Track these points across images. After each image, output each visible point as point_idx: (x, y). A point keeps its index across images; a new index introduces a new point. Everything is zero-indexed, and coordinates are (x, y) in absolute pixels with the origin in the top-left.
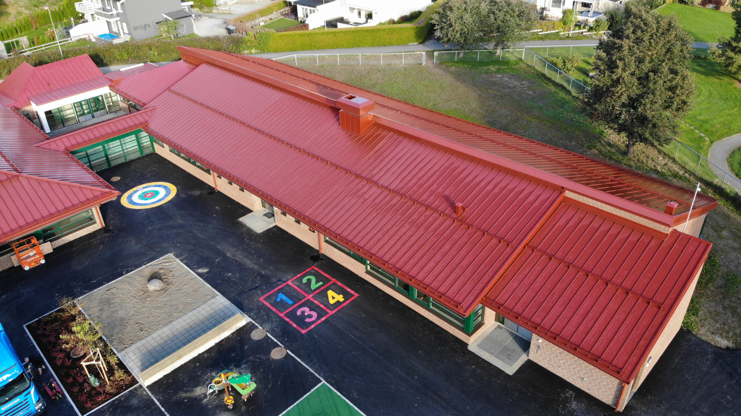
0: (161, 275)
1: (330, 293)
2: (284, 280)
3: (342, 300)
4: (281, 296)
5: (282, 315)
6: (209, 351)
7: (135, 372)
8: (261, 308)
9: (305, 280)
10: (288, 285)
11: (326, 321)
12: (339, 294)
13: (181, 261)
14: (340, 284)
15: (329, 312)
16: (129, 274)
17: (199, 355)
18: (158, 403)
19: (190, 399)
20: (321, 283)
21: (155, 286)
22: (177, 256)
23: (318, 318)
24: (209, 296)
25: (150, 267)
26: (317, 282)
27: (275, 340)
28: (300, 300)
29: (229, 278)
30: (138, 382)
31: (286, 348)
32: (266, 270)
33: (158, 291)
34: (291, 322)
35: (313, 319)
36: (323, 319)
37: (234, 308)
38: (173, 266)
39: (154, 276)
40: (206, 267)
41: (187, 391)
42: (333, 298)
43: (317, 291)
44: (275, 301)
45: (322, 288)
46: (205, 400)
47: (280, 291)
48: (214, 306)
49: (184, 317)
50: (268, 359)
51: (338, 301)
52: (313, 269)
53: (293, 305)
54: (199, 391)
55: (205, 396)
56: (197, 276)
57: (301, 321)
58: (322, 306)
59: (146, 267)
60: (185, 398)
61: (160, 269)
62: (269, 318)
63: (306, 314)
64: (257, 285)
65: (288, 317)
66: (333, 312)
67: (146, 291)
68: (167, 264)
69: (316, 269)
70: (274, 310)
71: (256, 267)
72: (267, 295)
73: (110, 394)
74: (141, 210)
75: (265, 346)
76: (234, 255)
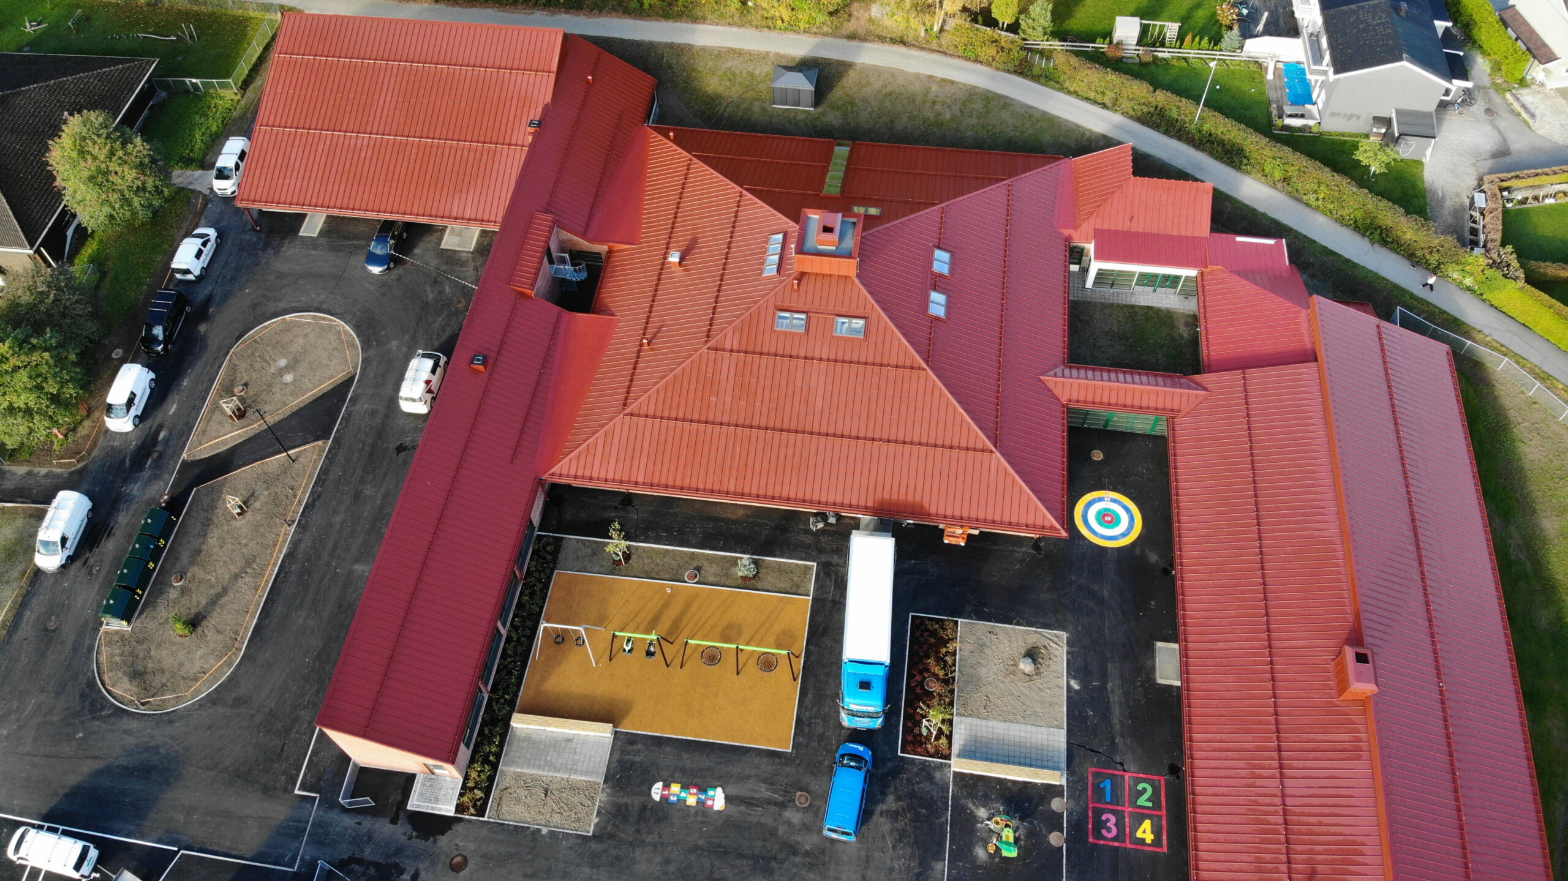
0: (1041, 655)
1: (1147, 824)
2: (1125, 768)
3: (1148, 841)
4: (1107, 784)
5: (1090, 806)
6: (1014, 782)
7: (956, 748)
8: (1083, 780)
9: (1140, 787)
10: (1123, 777)
11: (1116, 849)
12: (1152, 833)
13: (1068, 653)
14: (1164, 822)
15: (1127, 842)
16: (1017, 627)
17: (1006, 779)
18: (950, 794)
19: (972, 812)
20: (1150, 804)
21: (1026, 666)
22: (1070, 643)
23: (1115, 839)
24: (1056, 723)
25: (1038, 636)
26: (1149, 800)
27: (1065, 825)
28: (1118, 805)
29: (1087, 716)
30: (950, 759)
31: (1067, 841)
32: (1122, 740)
33: (1025, 674)
34: (1090, 820)
35: (1109, 836)
36: (1116, 844)
37: (1064, 765)
38: (1056, 653)
39: (1032, 654)
40: (1080, 684)
41: (974, 804)
42: (1144, 832)
43: (1139, 810)
44: (1099, 784)
45: (1147, 811)
46: (979, 825)
47: (1112, 777)
48: (1052, 738)
49: (1023, 727)
50: (1046, 837)
51: (1144, 840)
52: (1160, 781)
53: (1109, 803)
54: (982, 813)
55: (982, 822)
56: (1066, 687)
57: (1100, 825)
58: (1127, 830)
59: (1036, 632)
60: (970, 810)
61: (1045, 647)
62: (1079, 797)
63: (1108, 824)
64: (1101, 750)
65: (1093, 812)
66: (1130, 846)
67: (1016, 665)
68: (1054, 645)
69: (1162, 783)
70: (1090, 792)
71: (1118, 726)
72: (1098, 770)
73: (928, 752)
74: (1084, 538)
75: (1054, 821)
76: (1113, 691)
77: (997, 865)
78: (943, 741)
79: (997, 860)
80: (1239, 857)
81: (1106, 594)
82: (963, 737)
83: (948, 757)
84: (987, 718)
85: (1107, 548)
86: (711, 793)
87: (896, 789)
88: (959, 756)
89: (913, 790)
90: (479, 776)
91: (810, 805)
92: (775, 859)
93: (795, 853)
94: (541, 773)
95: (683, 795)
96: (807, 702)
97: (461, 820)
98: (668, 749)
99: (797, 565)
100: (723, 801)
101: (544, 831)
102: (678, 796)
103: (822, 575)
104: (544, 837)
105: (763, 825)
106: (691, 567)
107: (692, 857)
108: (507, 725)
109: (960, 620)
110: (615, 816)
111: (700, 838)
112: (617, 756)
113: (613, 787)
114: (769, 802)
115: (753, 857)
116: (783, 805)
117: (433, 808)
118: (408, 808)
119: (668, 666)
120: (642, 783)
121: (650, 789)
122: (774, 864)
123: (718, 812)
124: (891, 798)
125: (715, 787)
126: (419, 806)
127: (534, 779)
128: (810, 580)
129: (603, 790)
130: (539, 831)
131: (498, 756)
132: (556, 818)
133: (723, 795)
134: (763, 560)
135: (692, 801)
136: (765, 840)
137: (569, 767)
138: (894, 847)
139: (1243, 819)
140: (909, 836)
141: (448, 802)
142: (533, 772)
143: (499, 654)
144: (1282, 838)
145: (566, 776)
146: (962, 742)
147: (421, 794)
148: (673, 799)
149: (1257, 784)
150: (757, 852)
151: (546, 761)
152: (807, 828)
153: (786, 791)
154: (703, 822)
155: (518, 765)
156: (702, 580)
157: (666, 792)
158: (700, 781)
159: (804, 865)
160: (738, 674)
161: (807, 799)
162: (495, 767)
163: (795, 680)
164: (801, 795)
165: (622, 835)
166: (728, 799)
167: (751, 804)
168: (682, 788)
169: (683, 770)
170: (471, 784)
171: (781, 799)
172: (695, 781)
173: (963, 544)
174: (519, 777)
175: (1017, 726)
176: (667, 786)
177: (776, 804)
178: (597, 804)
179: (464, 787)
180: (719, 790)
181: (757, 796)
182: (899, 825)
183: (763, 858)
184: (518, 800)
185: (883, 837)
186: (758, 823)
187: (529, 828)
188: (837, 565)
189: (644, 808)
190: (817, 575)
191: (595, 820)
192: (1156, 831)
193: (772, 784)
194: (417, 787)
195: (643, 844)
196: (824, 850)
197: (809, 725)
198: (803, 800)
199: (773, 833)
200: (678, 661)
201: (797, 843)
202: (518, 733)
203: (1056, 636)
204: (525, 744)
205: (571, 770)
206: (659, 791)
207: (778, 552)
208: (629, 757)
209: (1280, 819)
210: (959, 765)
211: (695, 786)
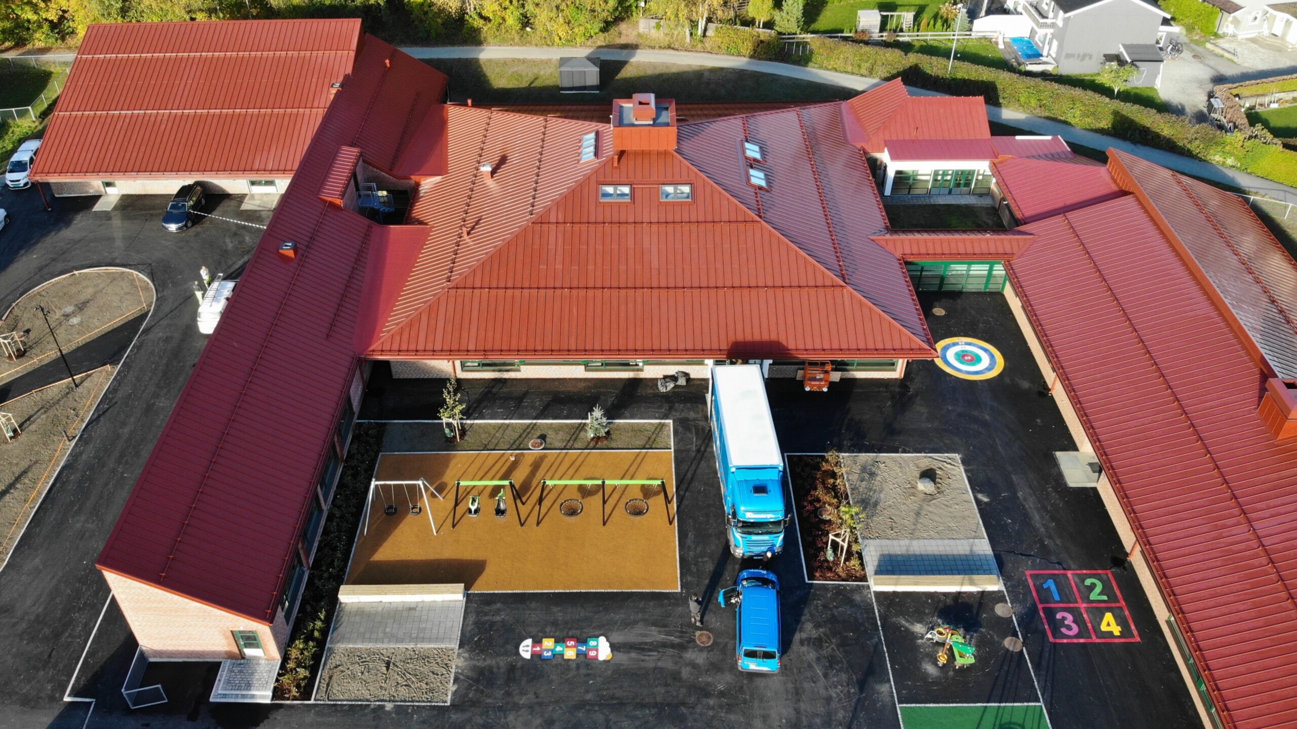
0: (938, 475)
1: (1109, 617)
2: (1065, 566)
3: (1117, 634)
4: (1051, 584)
5: (1039, 606)
6: (947, 594)
7: (870, 569)
8: (1022, 583)
9: (1088, 582)
10: (1065, 575)
11: (1083, 646)
12: (1118, 625)
13: (966, 471)
14: (1127, 613)
15: (1094, 637)
16: (904, 455)
17: (936, 593)
18: (877, 614)
19: (907, 630)
20: (1105, 598)
21: (925, 486)
22: (964, 462)
23: (1077, 636)
24: (975, 534)
25: (930, 459)
26: (1101, 594)
27: (1017, 629)
28: (1069, 602)
29: (1006, 525)
30: (867, 581)
31: (1024, 645)
32: (1051, 541)
33: (926, 494)
34: (1045, 621)
35: (1071, 633)
36: (1082, 641)
37: (995, 567)
38: (953, 472)
39: (929, 474)
40: (988, 496)
41: (908, 621)
42: (1108, 625)
43: (1095, 605)
44: (1042, 584)
45: (1103, 605)
46: (920, 641)
47: (1053, 577)
48: (975, 548)
49: (939, 542)
50: (1001, 643)
51: (1111, 633)
52: (1107, 574)
53: (1059, 602)
54: (918, 628)
55: (922, 638)
56: (973, 501)
57: (1056, 626)
58: (1089, 625)
59: (925, 457)
60: (903, 626)
61: (940, 468)
62: (1024, 600)
63: (1066, 622)
64: (1032, 553)
65: (1045, 613)
66: (1098, 641)
67: (914, 487)
68: (949, 466)
69: (1110, 575)
70: (1034, 594)
71: (1042, 529)
72: (1036, 572)
73: (839, 576)
74: (951, 376)
75: (1004, 627)
76: (1025, 499)
78: (854, 562)
81: (987, 417)
82: (874, 556)
83: (864, 578)
84: (896, 538)
85: (975, 381)
86: (592, 643)
87: (812, 615)
88: (877, 573)
89: (833, 615)
90: (302, 653)
91: (715, 643)
92: (684, 704)
93: (707, 695)
94: (379, 646)
95: (559, 649)
96: (689, 542)
97: (281, 706)
98: (533, 605)
99: (650, 424)
100: (609, 650)
101: (389, 706)
102: (552, 650)
103: (680, 429)
104: (389, 713)
105: (662, 669)
106: (535, 436)
107: (580, 714)
108: (334, 600)
109: (840, 455)
110: (477, 681)
111: (587, 692)
112: (472, 619)
113: (471, 651)
114: (664, 645)
115: (656, 705)
116: (682, 647)
117: (243, 696)
118: (212, 699)
119: (522, 525)
120: (506, 642)
121: (517, 647)
122: (683, 710)
123: (605, 661)
124: (809, 626)
125: (597, 637)
126: (225, 696)
127: (370, 653)
128: (669, 436)
129: (459, 655)
130: (382, 707)
131: (325, 632)
132: (403, 692)
133: (608, 644)
134: (615, 423)
135: (570, 654)
136: (666, 685)
137: (414, 636)
138: (826, 676)
140: (842, 662)
141: (264, 687)
142: (370, 646)
143: (320, 530)
144: (1274, 577)
145: (411, 646)
146: (876, 563)
147: (228, 682)
148: (547, 654)
149: (1224, 535)
150: (659, 699)
151: (385, 633)
152: (715, 668)
153: (682, 632)
154: (588, 675)
155: (349, 641)
156: (549, 446)
157: (538, 649)
158: (578, 632)
159: (721, 707)
160: (604, 524)
161: (709, 638)
162: (321, 644)
163: (671, 523)
164: (702, 635)
165: (489, 701)
166: (614, 647)
167: (643, 650)
168: (556, 642)
169: (555, 624)
170: (291, 665)
171: (677, 640)
172: (570, 633)
173: (825, 390)
174: (350, 653)
175: (933, 542)
176: (537, 641)
177: (673, 646)
178: (453, 671)
179: (283, 667)
180: (602, 640)
181: (648, 640)
182: (826, 652)
183: (668, 705)
184: (354, 677)
185: (810, 666)
186: (655, 668)
187: (369, 705)
189: (512, 668)
190: (676, 430)
191: (452, 688)
192: (1121, 621)
193: (665, 626)
194: (223, 675)
195: (516, 707)
196: (741, 688)
197: (695, 565)
198: (704, 639)
199: (676, 676)
200: (533, 519)
201: (708, 684)
202: (348, 608)
203: (949, 458)
204: (357, 619)
205: (417, 640)
206: (529, 649)
207: (628, 415)
208: (487, 618)
209: (1264, 560)
210: (879, 585)
211: (571, 638)
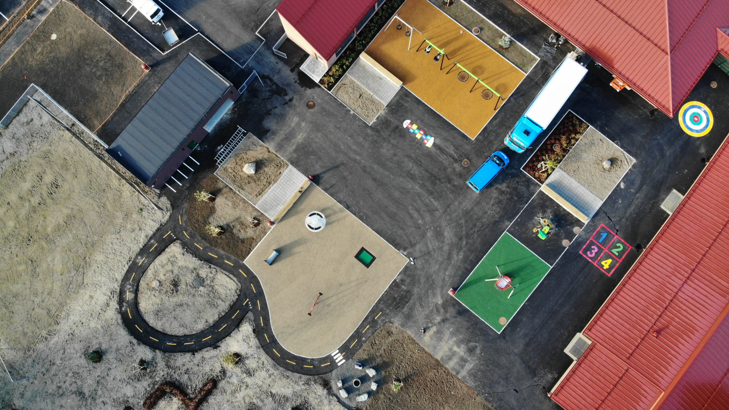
0: (617, 164)
1: (609, 261)
2: (618, 233)
3: (605, 268)
5: (591, 239)
6: (564, 210)
7: (548, 181)
8: (595, 227)
9: (618, 245)
10: (614, 236)
11: (589, 262)
12: (609, 266)
13: (630, 170)
14: (617, 265)
15: (596, 263)
16: (615, 145)
17: (562, 207)
18: (533, 198)
20: (617, 254)
21: (606, 165)
22: (634, 166)
23: (590, 258)
24: (601, 196)
25: (622, 154)
26: (618, 252)
27: (574, 240)
28: (603, 246)
29: (617, 202)
31: (570, 246)
32: (625, 221)
33: (603, 167)
34: (586, 245)
35: (590, 255)
36: (590, 260)
37: (591, 216)
38: (624, 166)
39: (613, 161)
40: (625, 186)
41: (539, 210)
42: (606, 263)
43: (610, 253)
44: (601, 232)
45: (613, 256)
46: (536, 218)
47: (609, 233)
48: (595, 202)
49: (585, 190)
50: (562, 239)
51: (603, 266)
52: (629, 247)
53: (600, 243)
55: (538, 217)
56: (617, 184)
57: (589, 249)
58: (599, 258)
59: (622, 152)
60: (535, 211)
61: (621, 161)
62: (589, 233)
63: (593, 251)
64: (613, 219)
65: (590, 242)
66: (596, 265)
67: (602, 161)
68: (626, 163)
69: (629, 249)
70: (594, 234)
71: (628, 214)
72: (605, 227)
73: (535, 175)
74: (678, 122)
75: (570, 236)
76: (637, 198)
77: (533, 238)
78: (545, 175)
79: (534, 235)
80: (640, 300)
81: (668, 154)
82: (555, 178)
83: (542, 183)
84: (571, 177)
85: (684, 132)
86: (428, 137)
87: (510, 182)
88: (547, 185)
89: (517, 187)
90: (336, 72)
91: (468, 167)
92: (440, 180)
93: (449, 182)
94: (362, 86)
95: (416, 131)
96: (494, 123)
97: (320, 87)
98: (421, 108)
99: (530, 54)
100: (432, 144)
101: (352, 112)
102: (414, 131)
103: (539, 66)
104: (350, 114)
105: (443, 163)
106: (479, 26)
107: (406, 159)
108: (357, 56)
109: (591, 126)
110: (384, 124)
111: (414, 153)
112: (397, 98)
113: (389, 111)
114: (451, 156)
115: (431, 174)
116: (456, 161)
117: (310, 75)
118: (300, 68)
119: (441, 69)
120: (402, 116)
121: (404, 121)
122: (438, 182)
123: (427, 147)
124: (505, 185)
125: (432, 136)
126: (305, 70)
127: (358, 87)
128: (532, 66)
129: (384, 109)
130: (350, 111)
131: (348, 67)
132: (359, 110)
133: (433, 142)
134: (515, 43)
135: (418, 136)
136: (440, 170)
137: (375, 90)
138: (493, 205)
139: (654, 287)
140: (502, 205)
141: (318, 76)
142: (359, 84)
143: (370, 19)
144: (665, 305)
145: (372, 94)
146: (553, 180)
147: (308, 66)
148: (411, 131)
149: (671, 278)
150: (434, 173)
151: (367, 82)
152: (460, 176)
153: (461, 156)
154: (418, 148)
155: (354, 76)
156: (480, 35)
157: (410, 126)
158: (427, 130)
159: (450, 189)
160: (471, 92)
161: (468, 164)
162: (344, 71)
163: (495, 109)
164: (466, 161)
165: (383, 133)
166: (434, 144)
167: (443, 152)
168: (417, 128)
169: (422, 121)
170: (331, 73)
171: (457, 157)
172: (424, 129)
173: (618, 91)
174: (352, 82)
175: (583, 188)
176: (411, 124)
177: (453, 158)
178: (379, 114)
179: (327, 73)
180: (433, 138)
181: (447, 150)
182: (501, 198)
183: (435, 177)
184: (347, 93)
185: (491, 198)
186: (441, 162)
187: (346, 107)
188: (549, 66)
189: (397, 127)
190: (537, 65)
191: (375, 120)
192: (611, 266)
193: (457, 149)
194: (308, 61)
195: (389, 142)
196: (462, 188)
197: (488, 134)
198: (466, 163)
199: (445, 169)
200: (447, 70)
201: (453, 179)
202: (361, 62)
203: (630, 159)
204: (361, 69)
205: (375, 92)
206: (407, 124)
207: (525, 42)
208: (402, 101)
209: (670, 298)
210: (544, 188)
211: (423, 131)
